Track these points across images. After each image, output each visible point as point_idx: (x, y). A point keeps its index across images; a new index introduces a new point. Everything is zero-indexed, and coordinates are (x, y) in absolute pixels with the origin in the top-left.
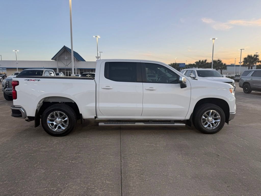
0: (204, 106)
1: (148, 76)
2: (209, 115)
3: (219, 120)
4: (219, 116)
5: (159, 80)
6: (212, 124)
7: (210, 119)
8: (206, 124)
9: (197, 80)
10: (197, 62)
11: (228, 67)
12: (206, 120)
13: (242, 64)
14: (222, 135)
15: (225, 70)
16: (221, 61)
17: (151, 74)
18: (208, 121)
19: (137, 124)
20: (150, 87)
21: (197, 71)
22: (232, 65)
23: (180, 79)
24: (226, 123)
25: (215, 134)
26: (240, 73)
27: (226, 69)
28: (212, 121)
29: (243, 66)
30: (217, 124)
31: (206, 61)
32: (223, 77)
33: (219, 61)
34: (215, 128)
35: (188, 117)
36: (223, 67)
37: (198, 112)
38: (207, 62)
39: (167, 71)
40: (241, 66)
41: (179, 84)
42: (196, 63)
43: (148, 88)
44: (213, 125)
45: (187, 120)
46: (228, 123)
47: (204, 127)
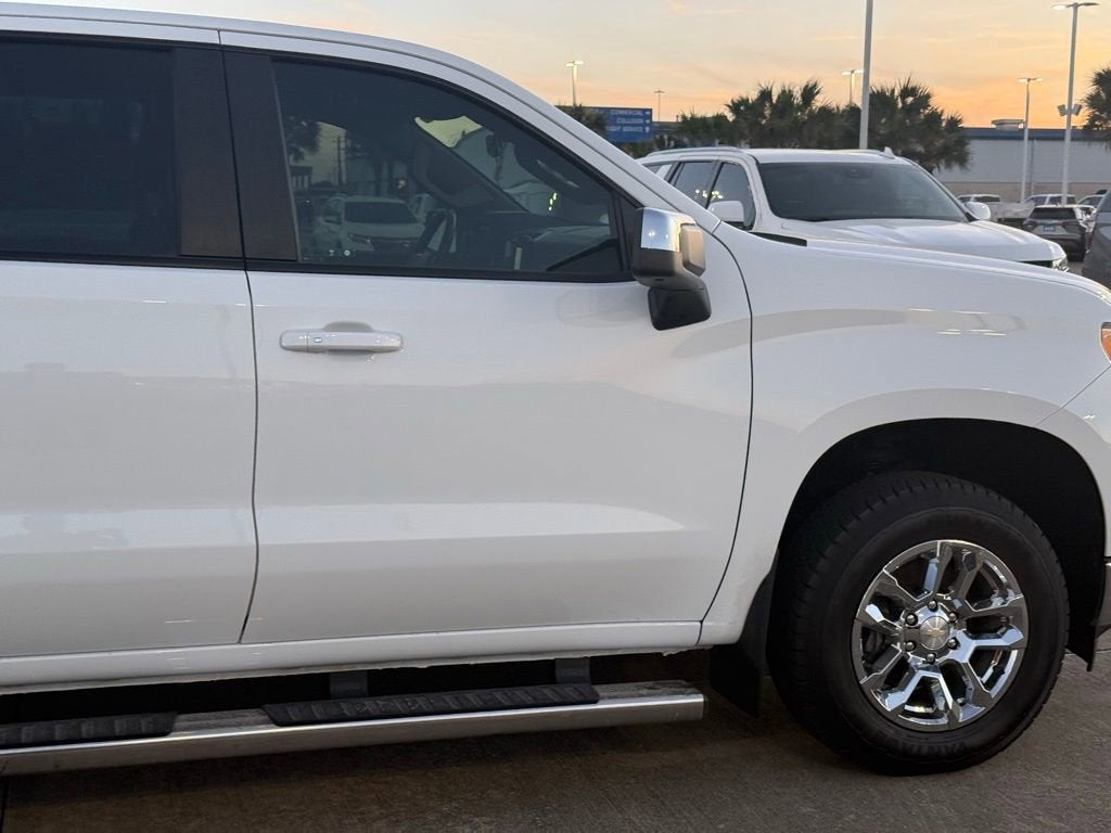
0: (877, 505)
1: (349, 206)
2: (917, 589)
3: (1013, 636)
4: (1015, 597)
5: (435, 243)
6: (952, 672)
7: (933, 621)
8: (894, 681)
9: (803, 243)
10: (744, 102)
11: (976, 148)
12: (895, 640)
13: (1080, 120)
14: (1049, 781)
15: (956, 168)
16: (928, 96)
17: (378, 194)
18: (918, 649)
19: (187, 735)
20: (331, 321)
21: (765, 170)
22: (1005, 133)
23: (649, 239)
24: (1071, 661)
25: (978, 774)
26: (1065, 195)
27: (962, 160)
28: (948, 647)
29: (1087, 134)
30: (999, 672)
31: (809, 93)
32: (971, 219)
33: (916, 98)
34: (980, 710)
35: (726, 623)
36: (939, 143)
37: (822, 565)
38: (819, 102)
39: (509, 150)
40: (1073, 139)
41: (634, 291)
42: (735, 107)
43: (310, 329)
44: (957, 688)
45: (720, 652)
46: (1087, 654)
47: (879, 711)
